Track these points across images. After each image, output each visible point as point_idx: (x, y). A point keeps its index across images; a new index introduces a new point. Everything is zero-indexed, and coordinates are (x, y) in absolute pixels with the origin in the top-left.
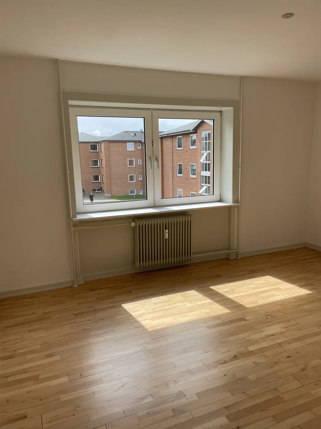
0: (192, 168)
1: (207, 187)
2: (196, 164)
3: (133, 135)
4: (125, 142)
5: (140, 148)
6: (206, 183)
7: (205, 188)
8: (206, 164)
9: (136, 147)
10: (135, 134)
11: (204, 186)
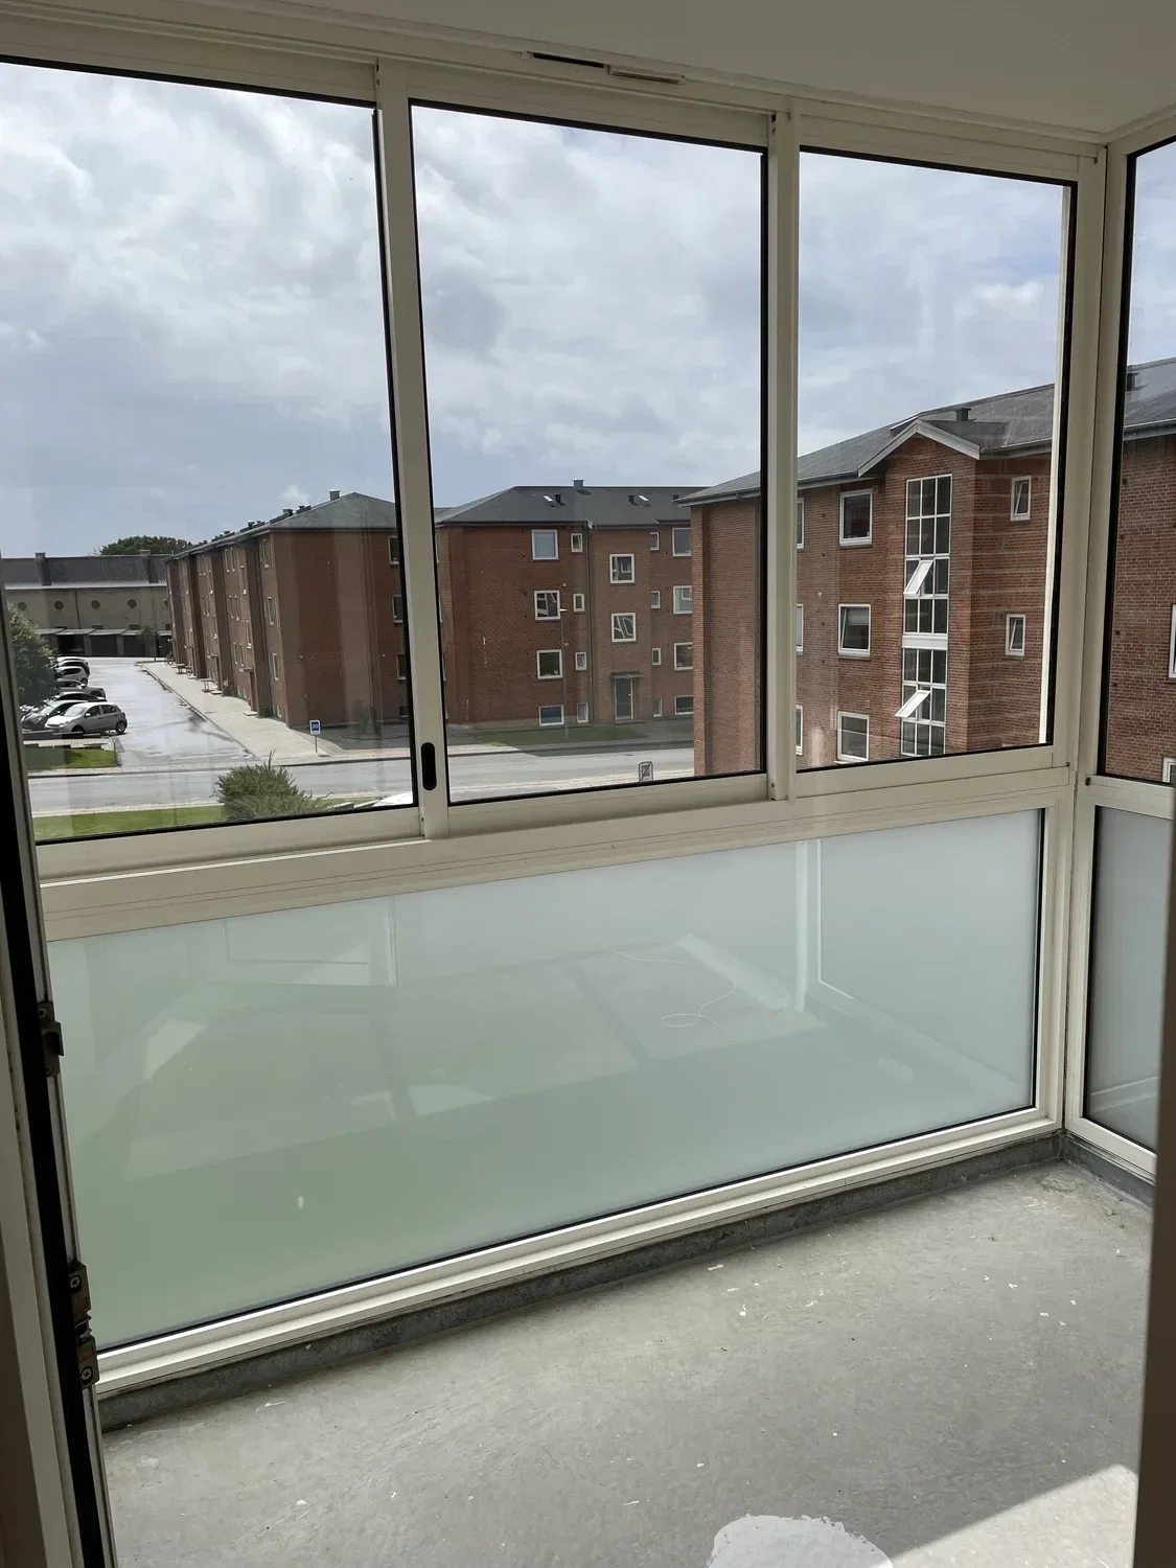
0: (847, 622)
1: (931, 691)
2: (869, 605)
3: (550, 500)
4: (526, 527)
5: (581, 550)
6: (924, 677)
7: (919, 697)
8: (926, 604)
9: (564, 545)
10: (558, 498)
11: (917, 691)
